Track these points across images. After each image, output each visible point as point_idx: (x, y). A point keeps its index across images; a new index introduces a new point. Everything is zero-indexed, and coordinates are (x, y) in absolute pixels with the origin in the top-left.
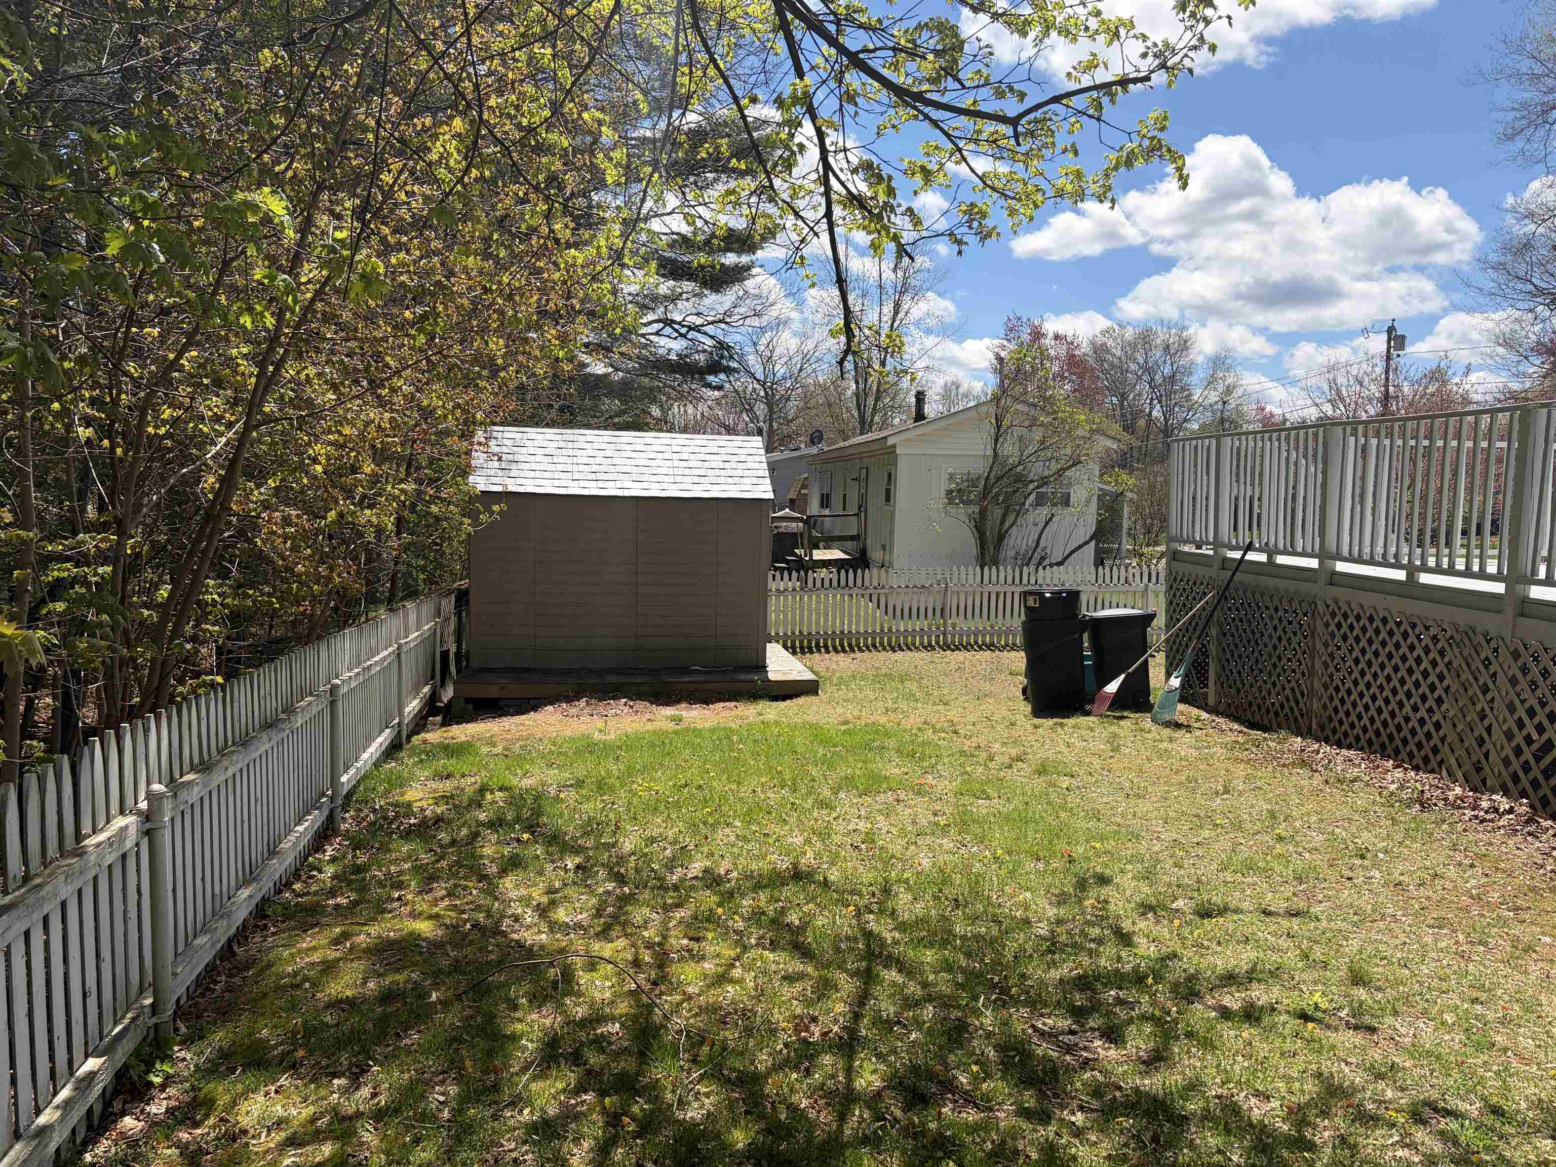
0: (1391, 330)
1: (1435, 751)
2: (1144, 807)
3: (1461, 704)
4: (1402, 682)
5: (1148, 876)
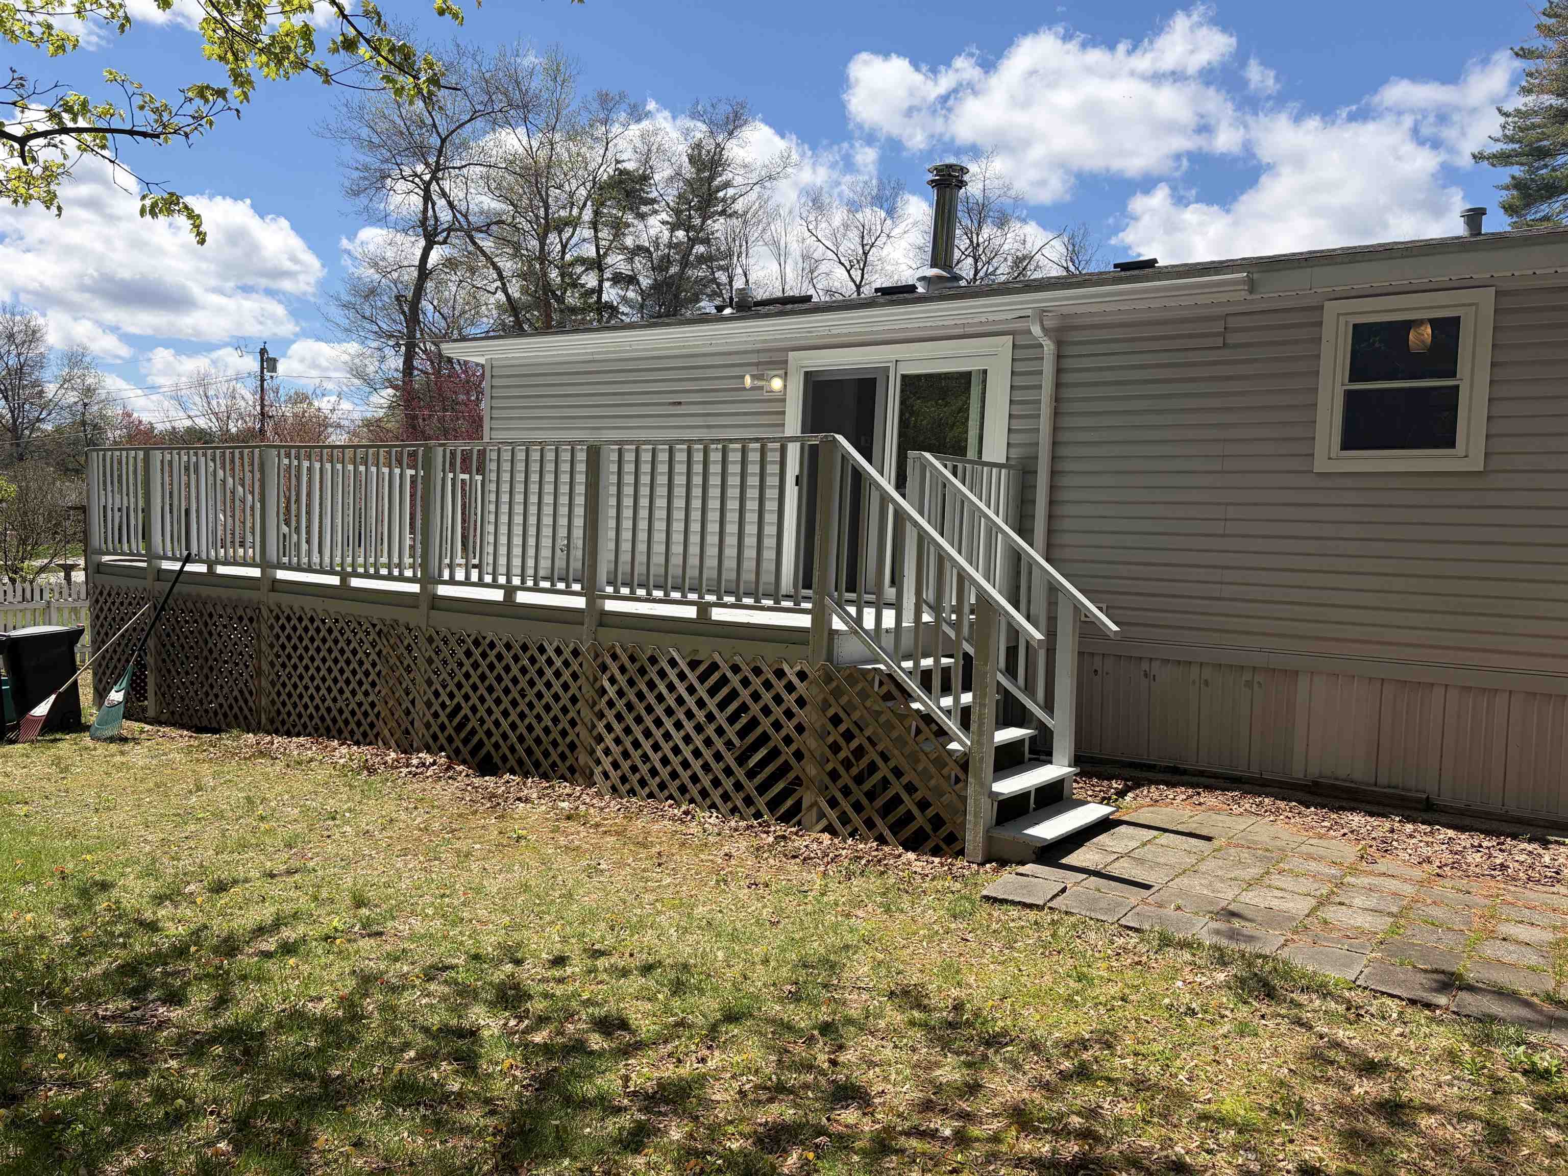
0: (263, 352)
1: (372, 726)
2: (119, 817)
3: (390, 685)
4: (342, 671)
5: (150, 872)
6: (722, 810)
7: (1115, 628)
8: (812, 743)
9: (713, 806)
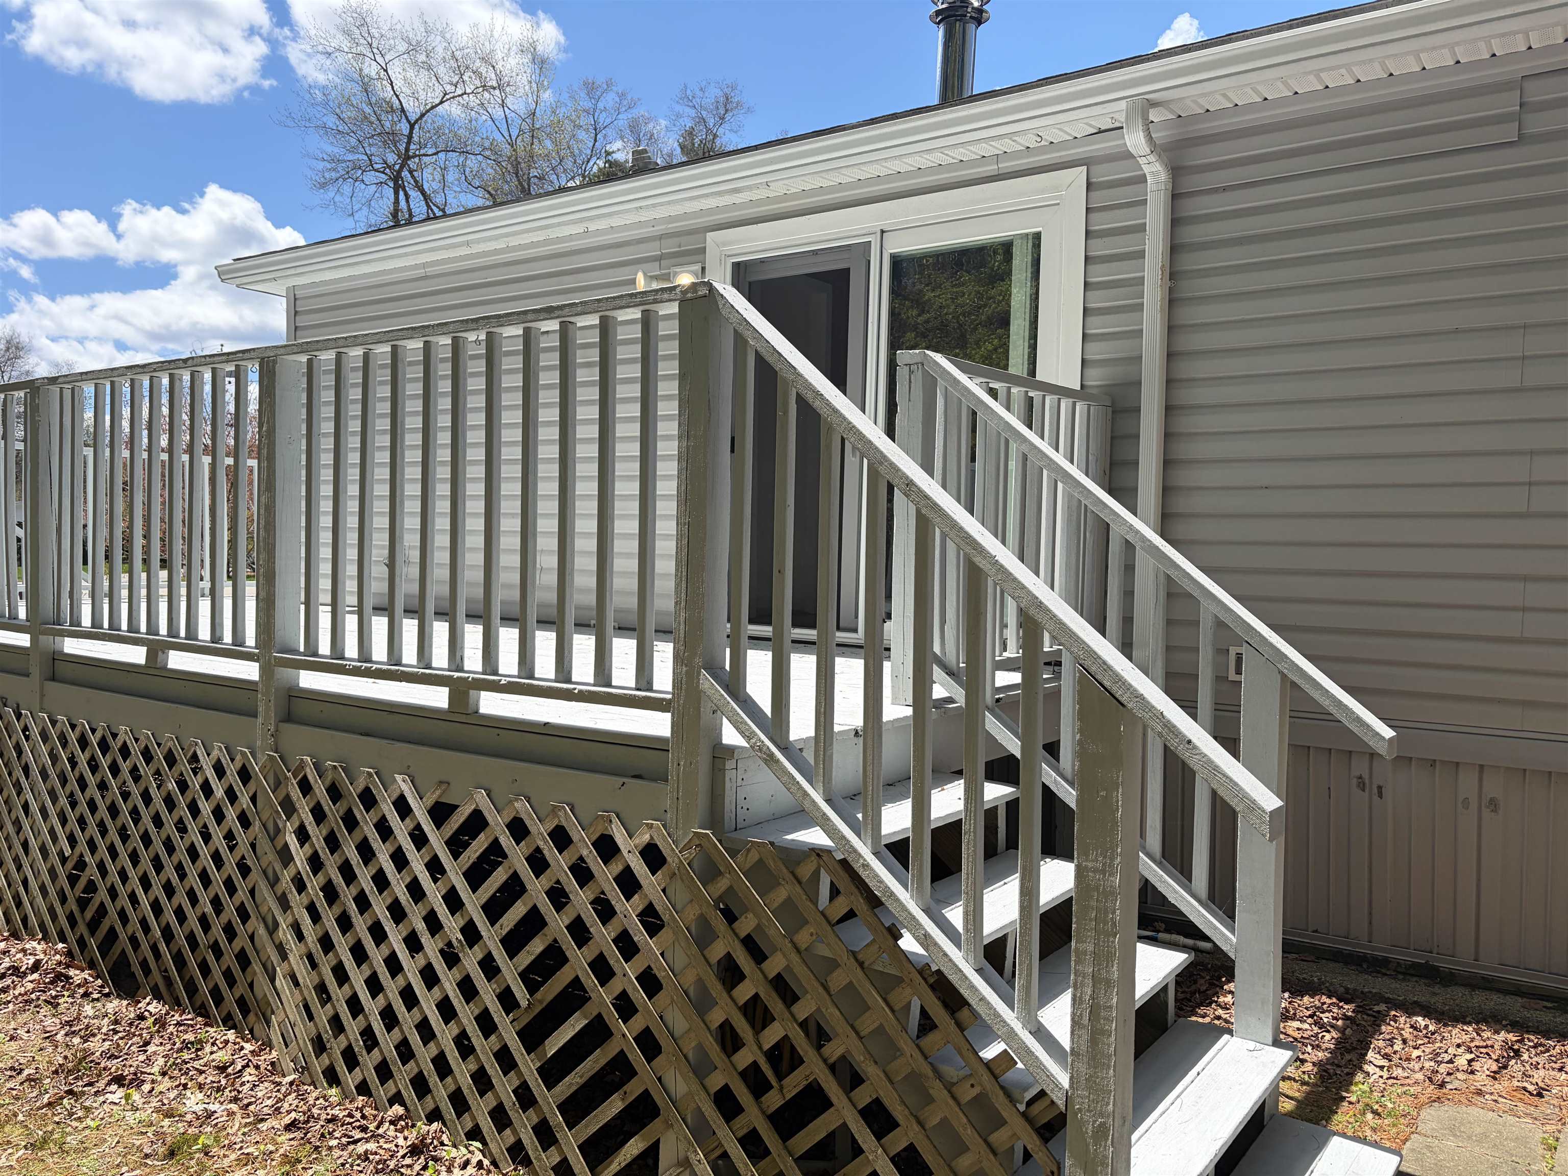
6: (492, 1146)
7: (1388, 733)
8: (679, 1021)
9: (475, 1134)
